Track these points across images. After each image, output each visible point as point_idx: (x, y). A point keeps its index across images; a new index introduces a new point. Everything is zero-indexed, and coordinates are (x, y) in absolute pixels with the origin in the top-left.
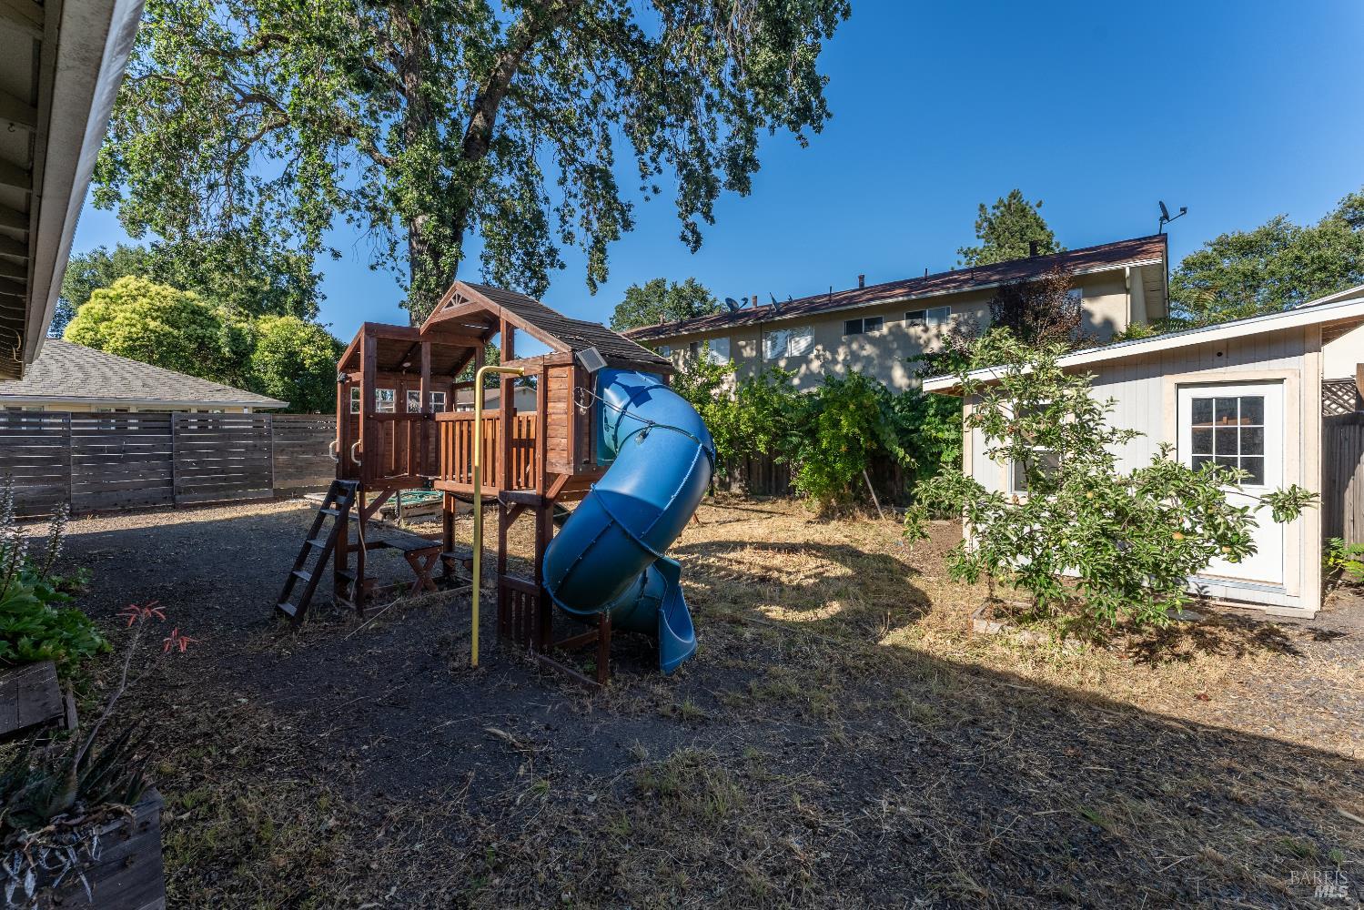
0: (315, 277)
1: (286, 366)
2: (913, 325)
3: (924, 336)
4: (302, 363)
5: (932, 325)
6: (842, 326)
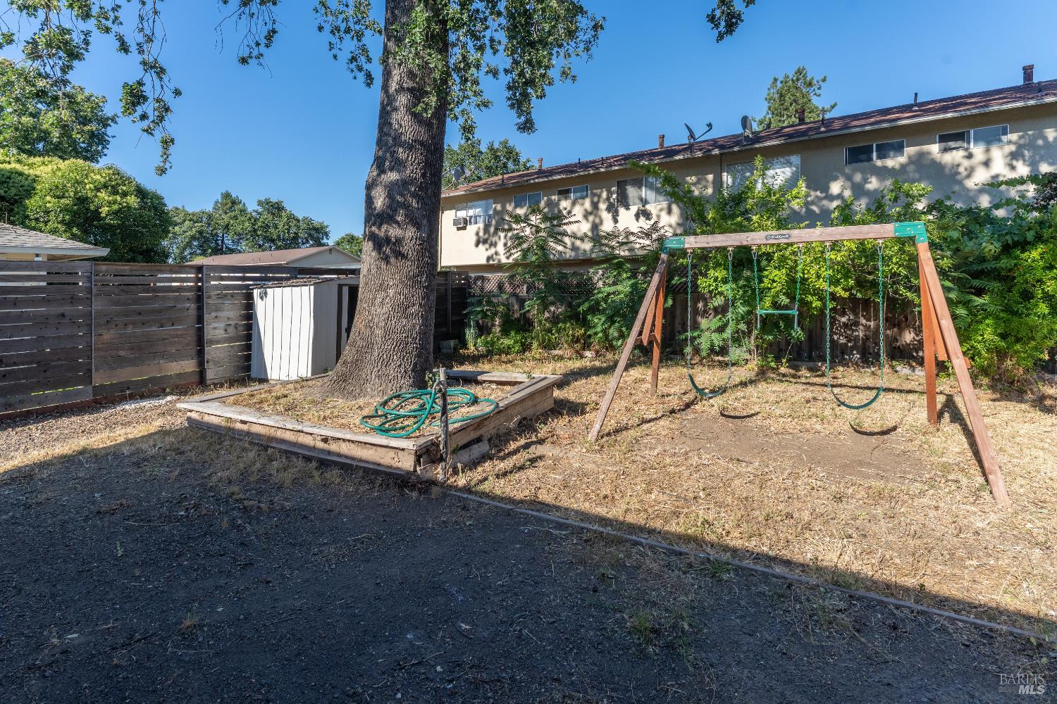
0: (108, 119)
1: (75, 214)
2: (946, 150)
3: (966, 163)
4: (97, 210)
5: (978, 151)
6: (844, 154)
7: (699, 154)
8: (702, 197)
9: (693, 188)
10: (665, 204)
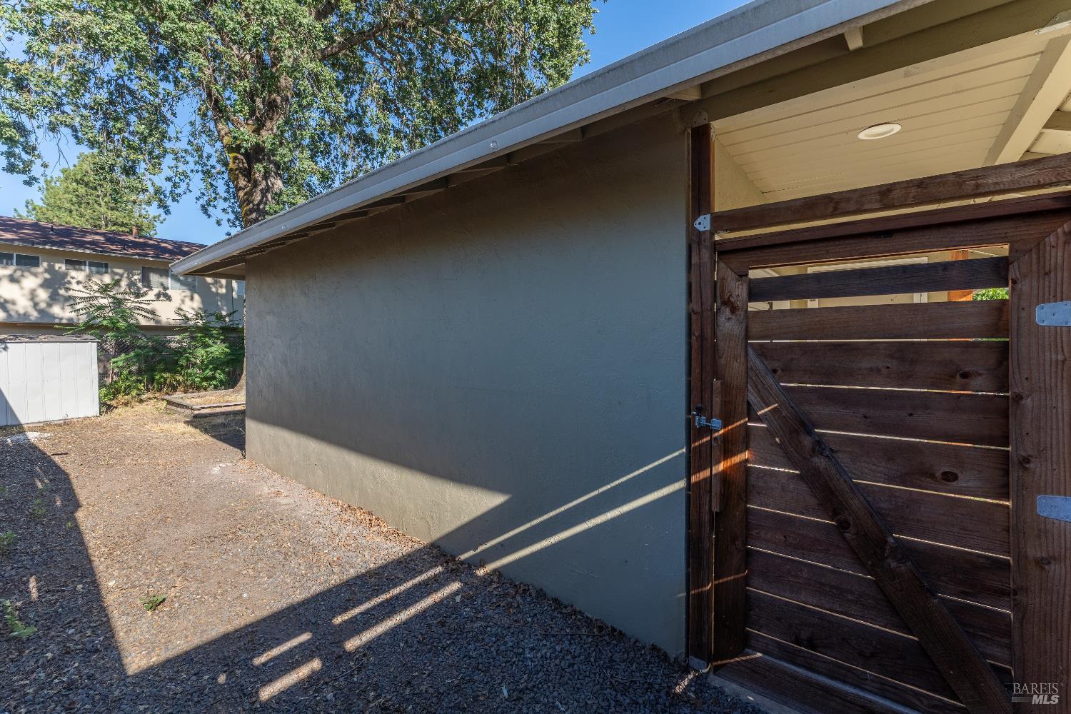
8: (217, 294)
9: (211, 286)
10: (188, 293)
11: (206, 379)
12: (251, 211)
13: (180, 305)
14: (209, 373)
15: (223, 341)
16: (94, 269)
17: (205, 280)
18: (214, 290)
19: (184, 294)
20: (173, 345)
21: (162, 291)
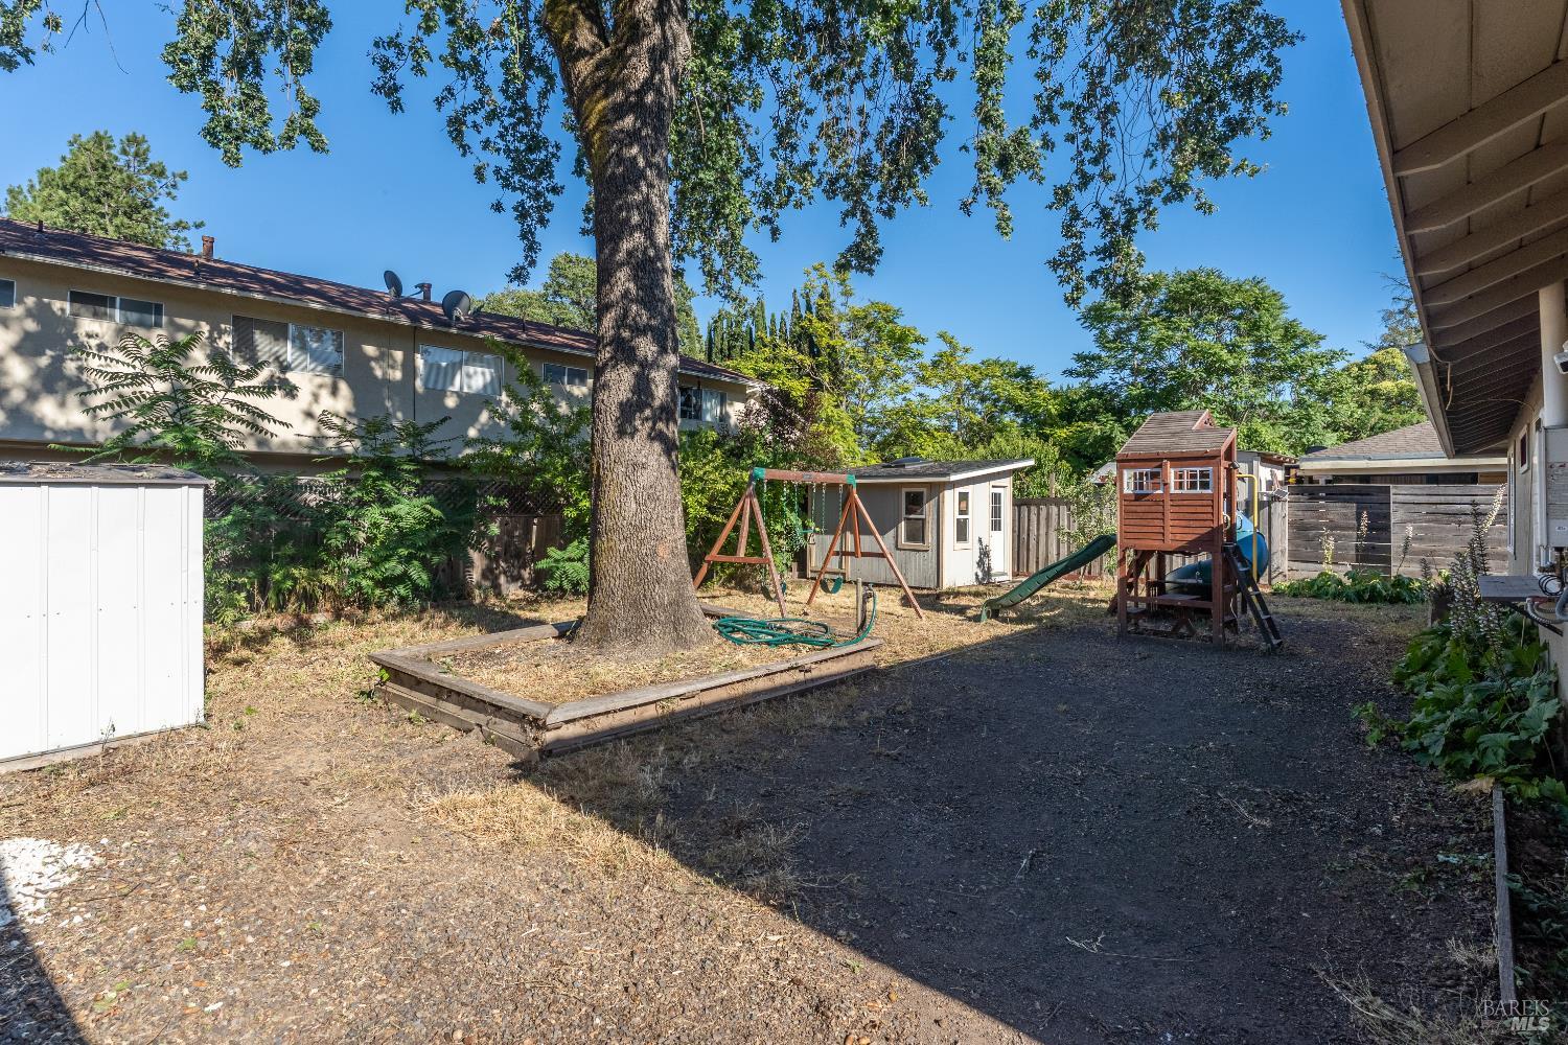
7: (404, 321)
8: (386, 382)
9: (373, 364)
10: (327, 379)
11: (385, 583)
12: (619, 111)
13: (310, 404)
14: (393, 567)
15: (421, 491)
16: (134, 316)
17: (361, 349)
18: (379, 373)
19: (318, 380)
20: (312, 499)
21: (278, 374)
